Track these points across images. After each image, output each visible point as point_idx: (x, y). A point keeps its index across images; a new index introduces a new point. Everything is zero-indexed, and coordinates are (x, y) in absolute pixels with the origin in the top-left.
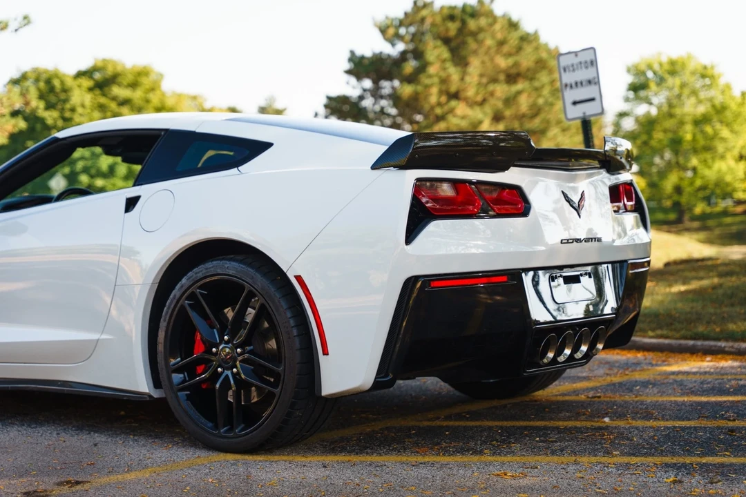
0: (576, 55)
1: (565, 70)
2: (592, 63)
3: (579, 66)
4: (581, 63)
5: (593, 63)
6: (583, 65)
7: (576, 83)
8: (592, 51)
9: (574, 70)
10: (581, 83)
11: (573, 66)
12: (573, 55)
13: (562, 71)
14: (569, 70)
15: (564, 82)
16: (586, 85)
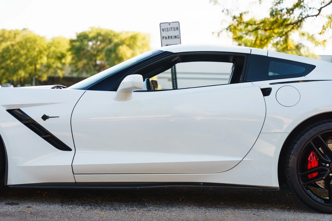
0: (169, 24)
1: (163, 30)
3: (171, 29)
4: (172, 28)
5: (178, 29)
6: (173, 29)
7: (169, 37)
8: (178, 23)
9: (168, 31)
10: (171, 37)
11: (167, 29)
12: (168, 24)
13: (162, 31)
14: (165, 31)
15: (162, 36)
16: (174, 38)
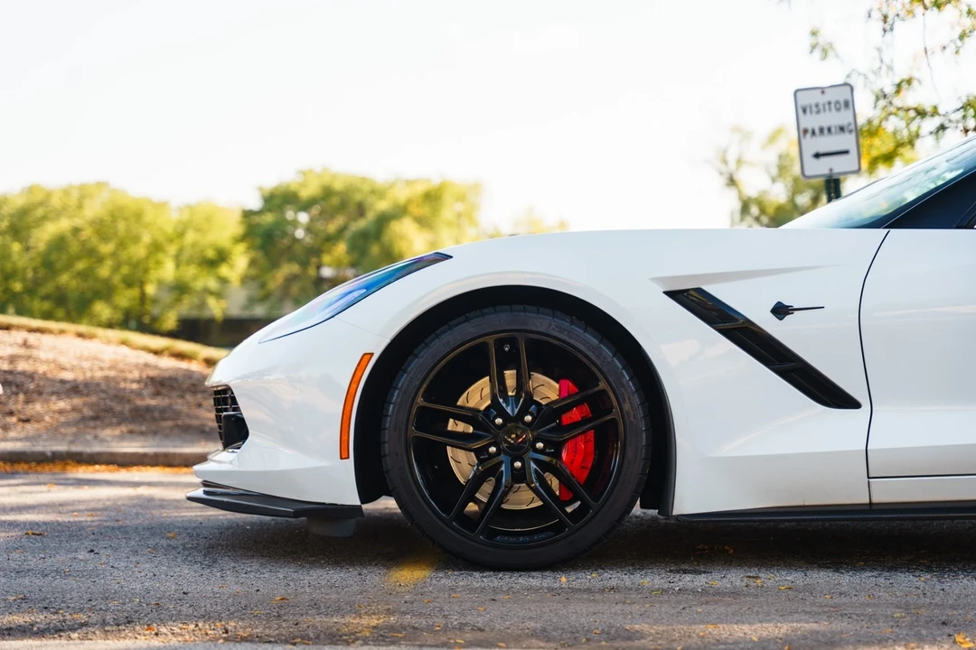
0: (823, 92)
1: (804, 111)
3: (827, 107)
4: (829, 103)
5: (848, 104)
6: (833, 106)
8: (848, 88)
9: (818, 112)
10: (829, 130)
11: (817, 105)
13: (800, 111)
14: (811, 112)
15: (802, 127)
16: (836, 133)
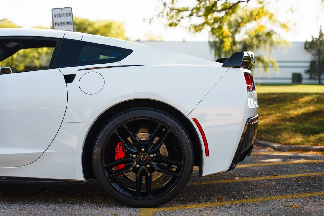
0: (62, 10)
1: (55, 16)
2: (70, 14)
4: (64, 14)
6: (65, 15)
7: (61, 23)
8: (70, 9)
9: (60, 17)
10: (64, 23)
11: (59, 15)
12: (60, 10)
14: (58, 17)
15: (54, 22)
16: (66, 24)
